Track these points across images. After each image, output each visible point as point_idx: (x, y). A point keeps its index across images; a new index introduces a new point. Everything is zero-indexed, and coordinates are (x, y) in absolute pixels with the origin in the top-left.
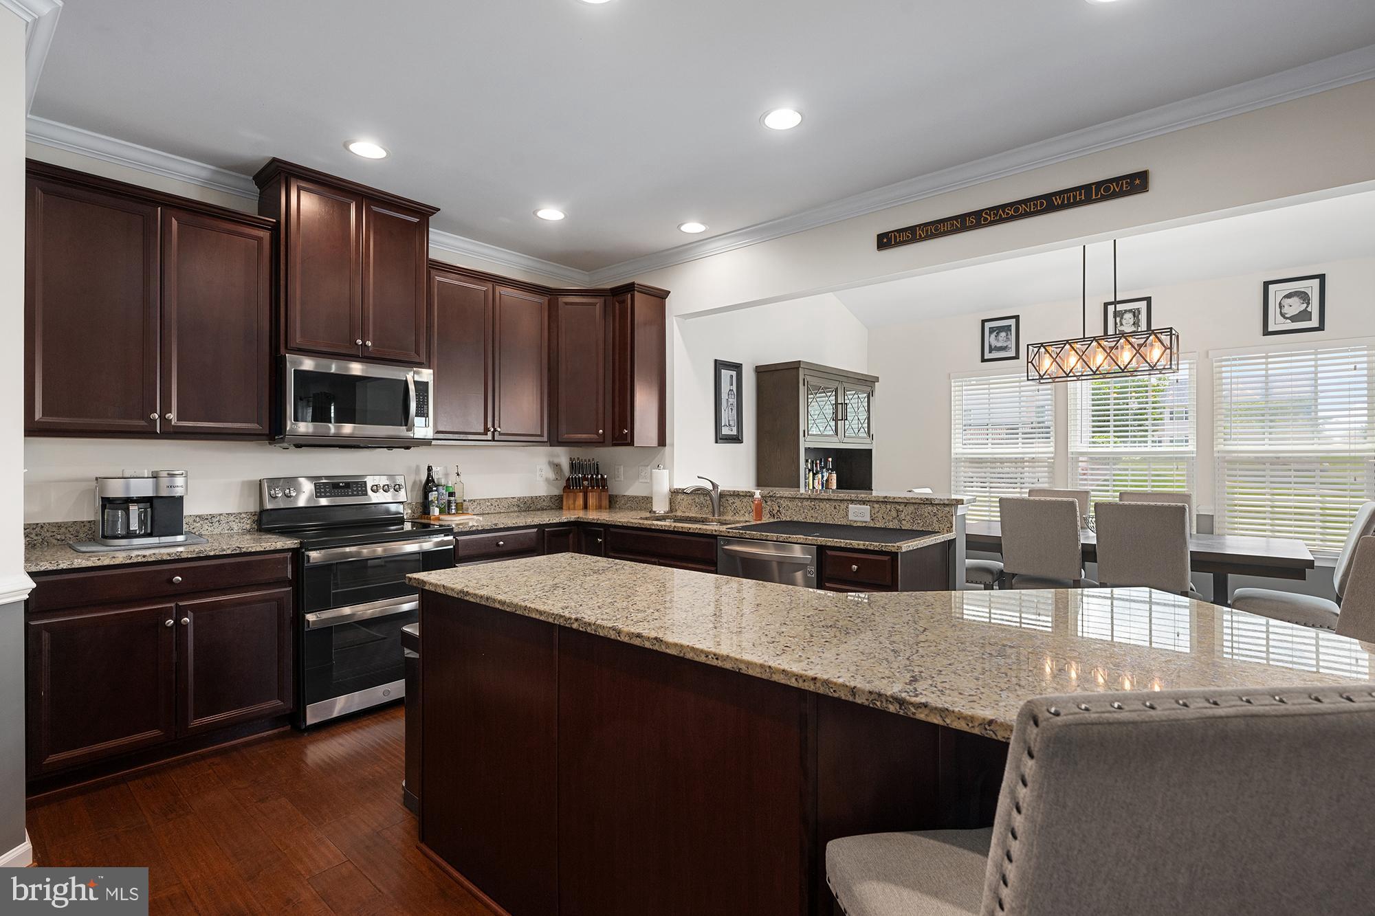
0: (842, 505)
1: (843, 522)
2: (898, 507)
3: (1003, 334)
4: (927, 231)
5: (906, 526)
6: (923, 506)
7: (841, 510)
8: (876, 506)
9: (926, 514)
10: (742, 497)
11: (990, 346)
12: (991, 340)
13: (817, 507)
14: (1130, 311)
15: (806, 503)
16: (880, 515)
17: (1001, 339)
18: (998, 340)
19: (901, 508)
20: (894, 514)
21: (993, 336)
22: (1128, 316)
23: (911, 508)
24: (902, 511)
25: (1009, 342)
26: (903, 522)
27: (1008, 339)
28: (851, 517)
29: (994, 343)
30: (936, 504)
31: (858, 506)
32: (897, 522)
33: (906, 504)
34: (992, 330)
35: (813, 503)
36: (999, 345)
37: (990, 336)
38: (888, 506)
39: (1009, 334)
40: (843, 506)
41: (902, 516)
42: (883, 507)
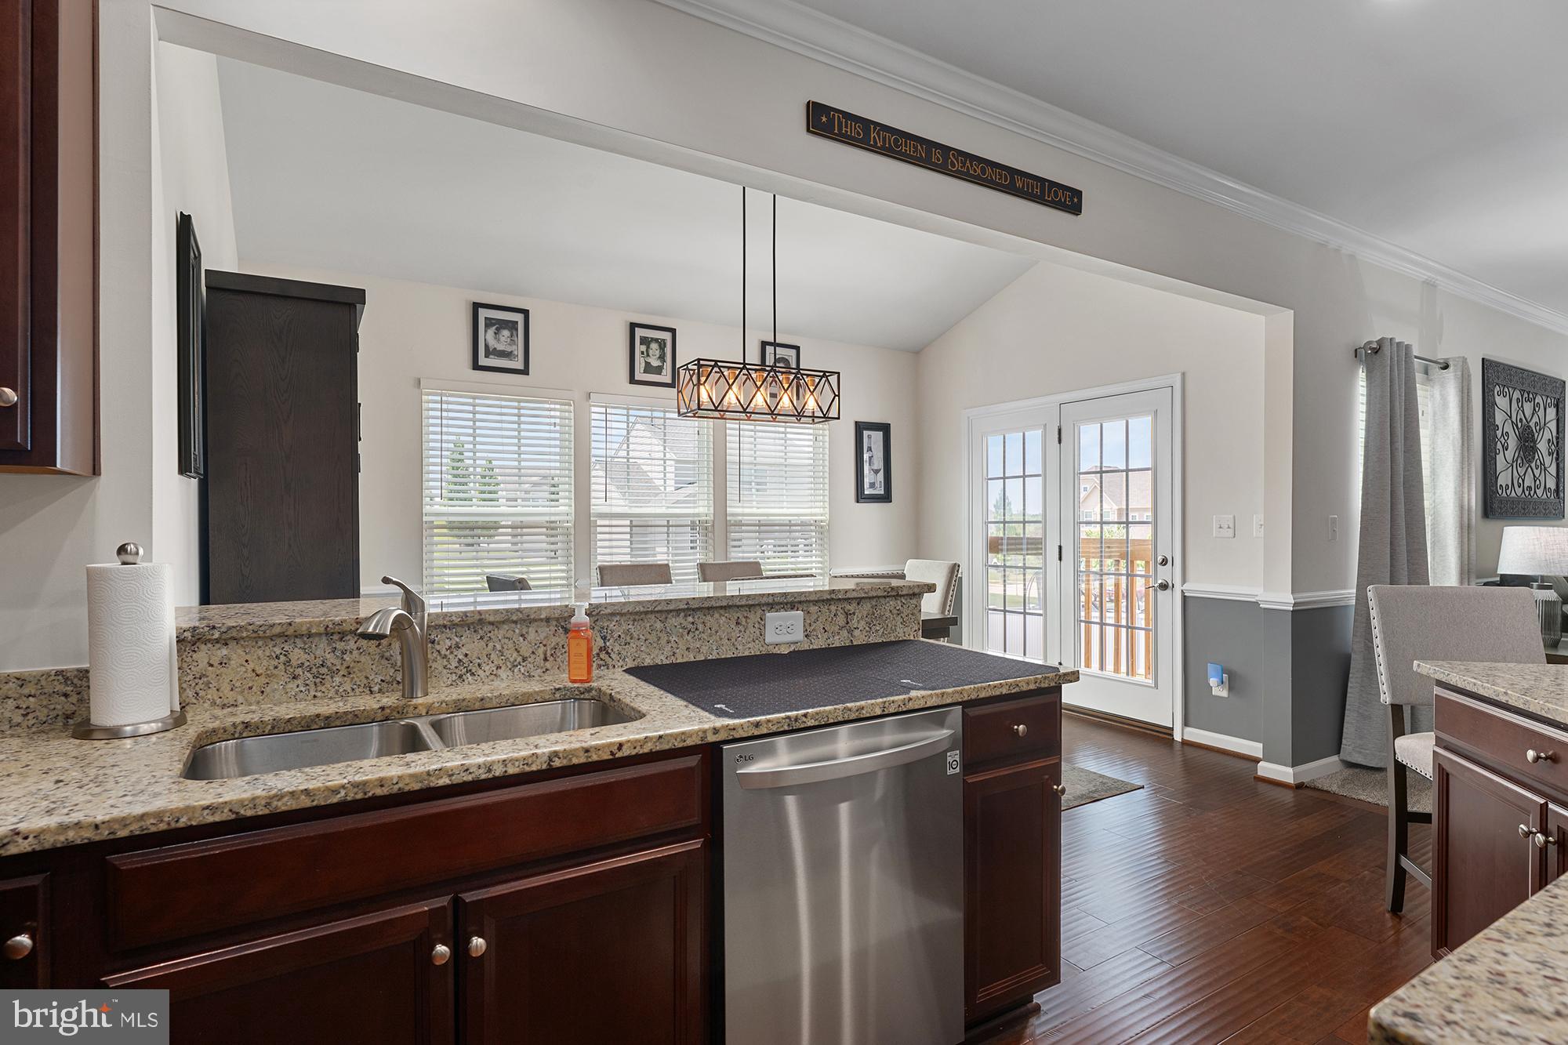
0: (751, 616)
1: (754, 649)
2: (848, 607)
3: (506, 333)
4: (884, 141)
5: (860, 638)
6: (882, 601)
7: (750, 625)
8: (813, 609)
9: (888, 614)
10: (490, 628)
11: (487, 346)
12: (487, 336)
13: (701, 627)
14: (656, 340)
15: (673, 621)
16: (819, 625)
17: (502, 339)
18: (498, 340)
19: (851, 608)
20: (841, 620)
21: (491, 331)
22: (654, 346)
23: (867, 607)
24: (854, 614)
25: (514, 347)
26: (856, 633)
27: (513, 342)
28: (771, 637)
29: (492, 343)
30: (903, 596)
31: (783, 613)
32: (844, 633)
33: (859, 600)
34: (489, 322)
35: (690, 619)
36: (500, 347)
37: (486, 331)
38: (833, 608)
39: (514, 333)
40: (754, 617)
41: (854, 623)
42: (825, 609)
